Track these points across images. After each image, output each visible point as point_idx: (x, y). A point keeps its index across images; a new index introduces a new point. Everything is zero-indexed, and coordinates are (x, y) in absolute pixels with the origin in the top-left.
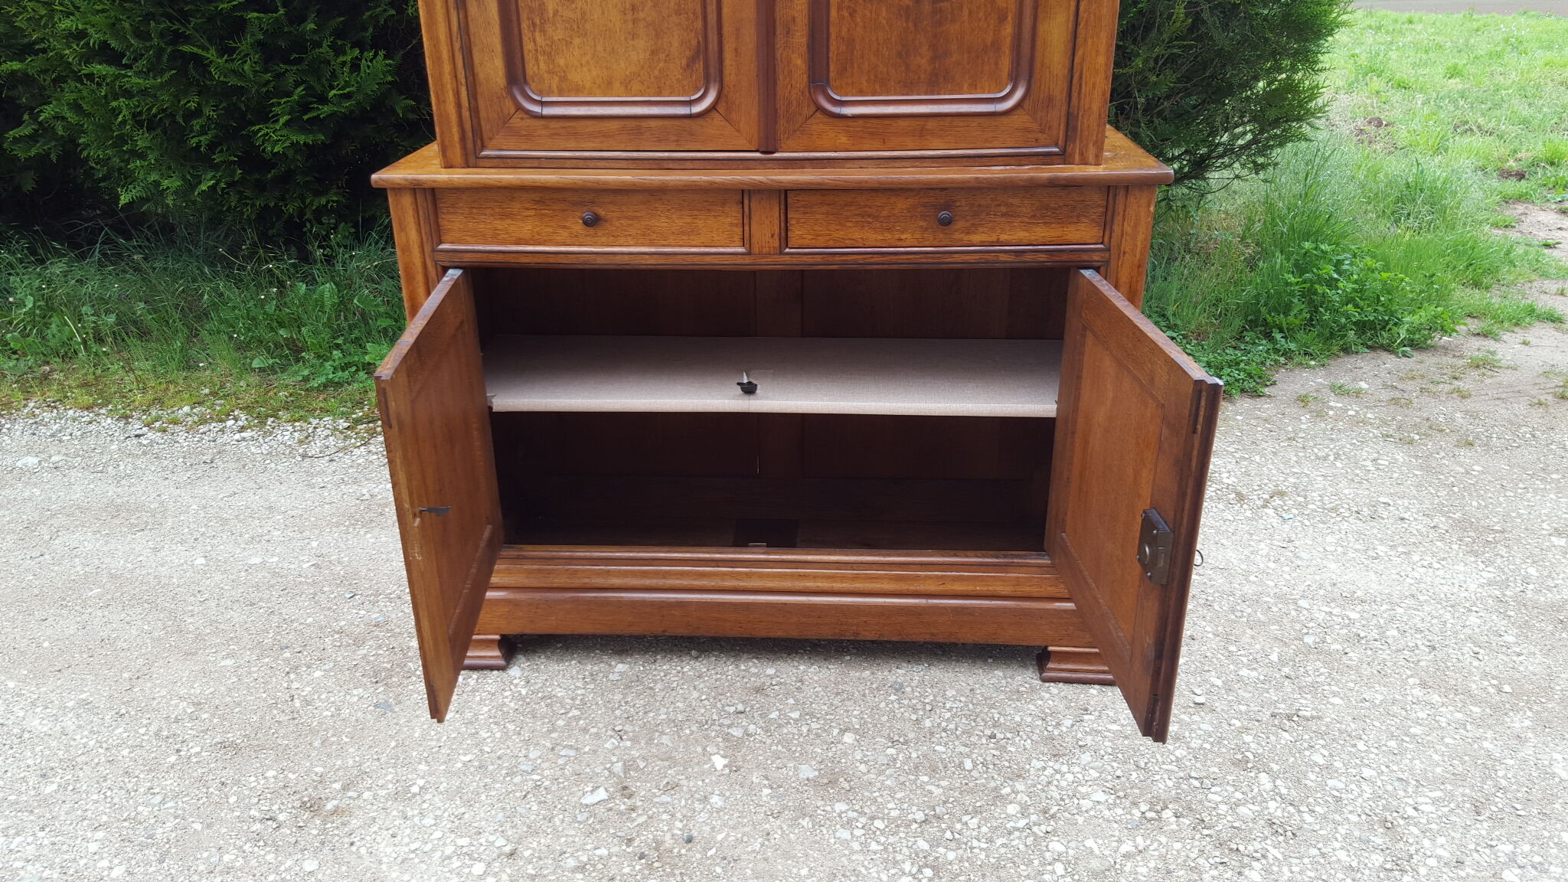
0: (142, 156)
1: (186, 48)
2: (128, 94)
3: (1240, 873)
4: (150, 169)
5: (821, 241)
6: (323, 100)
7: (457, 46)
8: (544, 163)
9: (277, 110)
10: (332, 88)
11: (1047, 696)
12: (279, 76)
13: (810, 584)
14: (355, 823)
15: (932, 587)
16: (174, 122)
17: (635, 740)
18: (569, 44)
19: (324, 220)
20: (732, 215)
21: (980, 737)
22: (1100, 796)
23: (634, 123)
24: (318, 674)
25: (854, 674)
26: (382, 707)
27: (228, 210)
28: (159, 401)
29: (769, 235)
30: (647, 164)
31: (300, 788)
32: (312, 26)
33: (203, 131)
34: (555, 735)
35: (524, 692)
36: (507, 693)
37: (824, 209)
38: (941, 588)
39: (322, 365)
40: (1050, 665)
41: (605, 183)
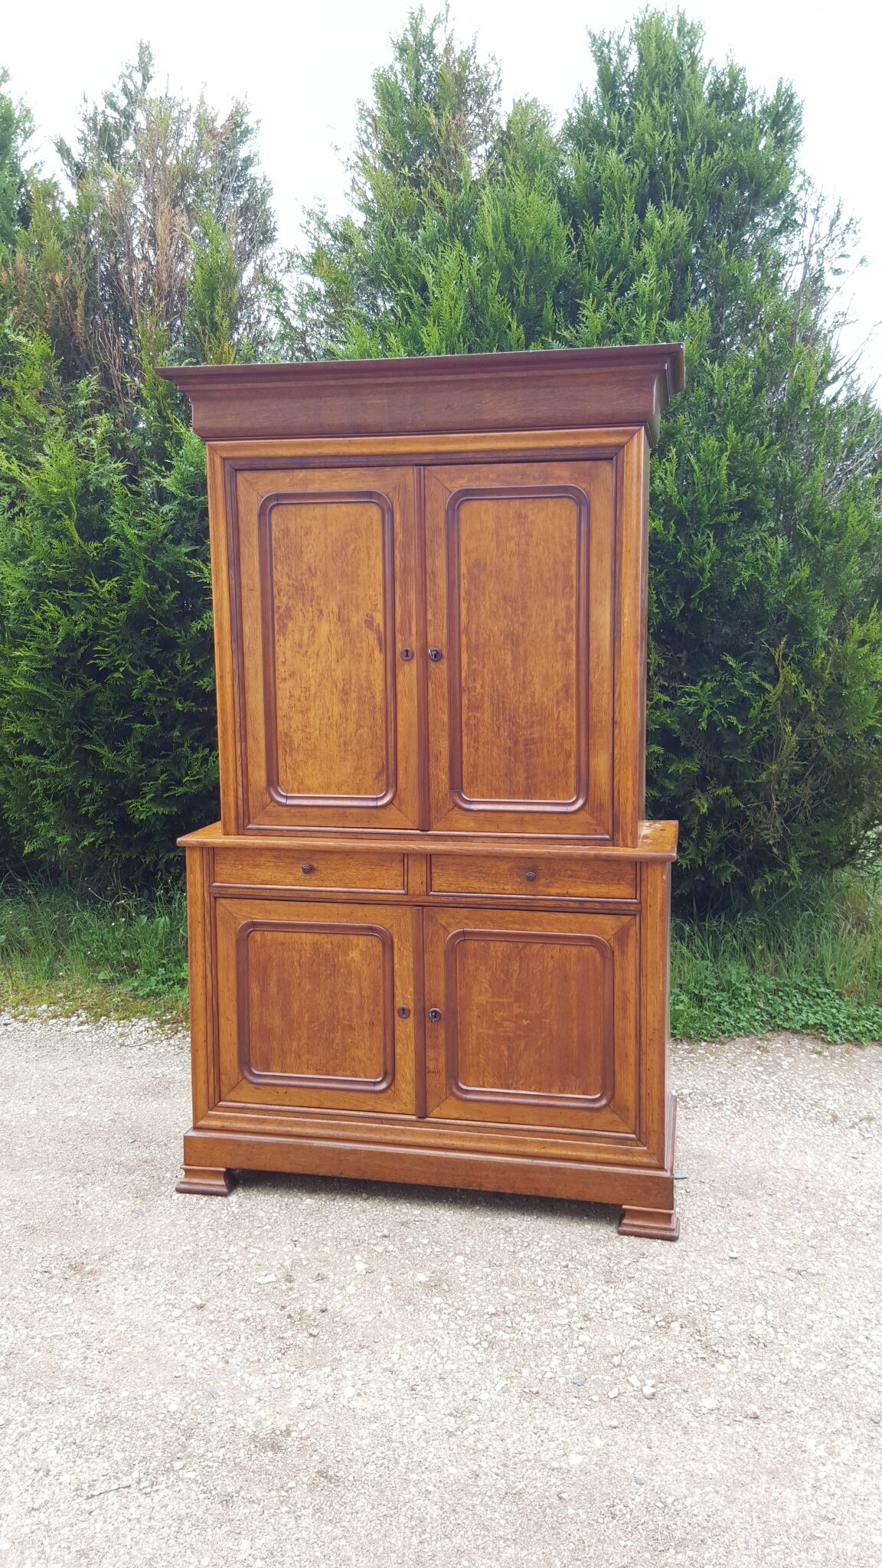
0: (46, 819)
1: (88, 747)
2: (43, 775)
3: (713, 1366)
4: (50, 828)
5: (453, 888)
6: (180, 783)
7: (239, 763)
8: (285, 833)
9: (146, 789)
10: (187, 775)
11: (618, 1244)
12: (151, 766)
13: (448, 1142)
14: (102, 1279)
15: (535, 1150)
16: (73, 795)
17: (304, 1248)
18: (306, 763)
19: (172, 870)
20: (397, 869)
21: (556, 1266)
22: (630, 1309)
23: (342, 810)
24: (99, 1189)
25: (478, 1219)
26: (137, 1213)
27: (103, 859)
28: (26, 1001)
29: (419, 882)
30: (348, 836)
31: (71, 1256)
32: (178, 734)
33: (92, 803)
34: (250, 1240)
35: (236, 1211)
36: (225, 1211)
37: (455, 867)
38: (543, 1151)
39: (149, 978)
40: (625, 1221)
41: (317, 846)
